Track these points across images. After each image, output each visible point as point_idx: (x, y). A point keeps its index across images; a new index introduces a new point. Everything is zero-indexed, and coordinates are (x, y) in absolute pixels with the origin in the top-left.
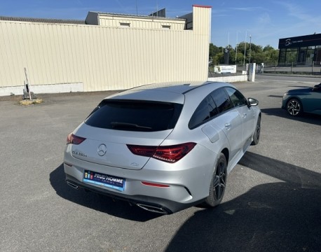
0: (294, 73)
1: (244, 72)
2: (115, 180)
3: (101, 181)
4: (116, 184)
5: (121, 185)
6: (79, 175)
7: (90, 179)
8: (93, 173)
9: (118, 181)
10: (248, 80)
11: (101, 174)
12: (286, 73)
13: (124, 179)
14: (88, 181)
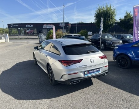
0: (20, 38)
1: (3, 38)
2: (97, 70)
3: (92, 73)
4: (97, 71)
5: (99, 71)
6: (82, 75)
7: (88, 74)
8: (88, 71)
9: (98, 70)
10: (6, 42)
11: (91, 70)
12: (17, 38)
13: (99, 68)
14: (87, 75)
